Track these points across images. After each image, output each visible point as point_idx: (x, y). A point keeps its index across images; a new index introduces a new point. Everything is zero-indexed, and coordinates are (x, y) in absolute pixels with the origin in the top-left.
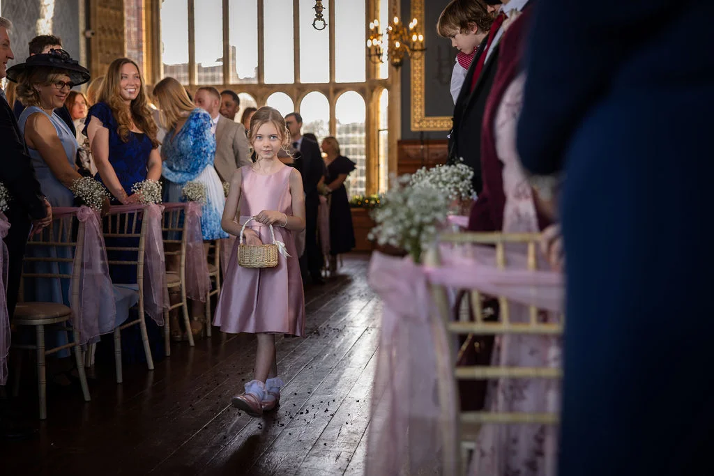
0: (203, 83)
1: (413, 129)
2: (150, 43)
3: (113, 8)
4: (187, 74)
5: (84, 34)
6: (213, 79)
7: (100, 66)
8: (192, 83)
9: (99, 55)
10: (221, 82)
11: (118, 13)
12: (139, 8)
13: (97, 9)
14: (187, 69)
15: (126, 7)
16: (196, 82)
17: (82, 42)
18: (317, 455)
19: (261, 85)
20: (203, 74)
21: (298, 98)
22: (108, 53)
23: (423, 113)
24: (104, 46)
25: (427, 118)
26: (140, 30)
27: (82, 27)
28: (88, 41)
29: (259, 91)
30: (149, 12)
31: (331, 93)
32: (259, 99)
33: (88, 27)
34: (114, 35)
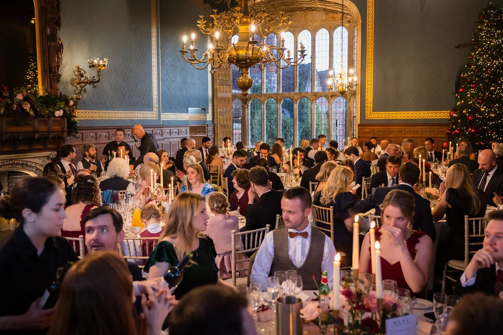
1: (366, 118)
5: (211, 72)
7: (218, 87)
9: (218, 81)
16: (265, 92)
17: (210, 75)
21: (313, 101)
23: (372, 110)
24: (220, 77)
25: (374, 113)
27: (210, 69)
28: (213, 75)
29: (295, 97)
31: (330, 97)
33: (213, 69)
34: (226, 71)
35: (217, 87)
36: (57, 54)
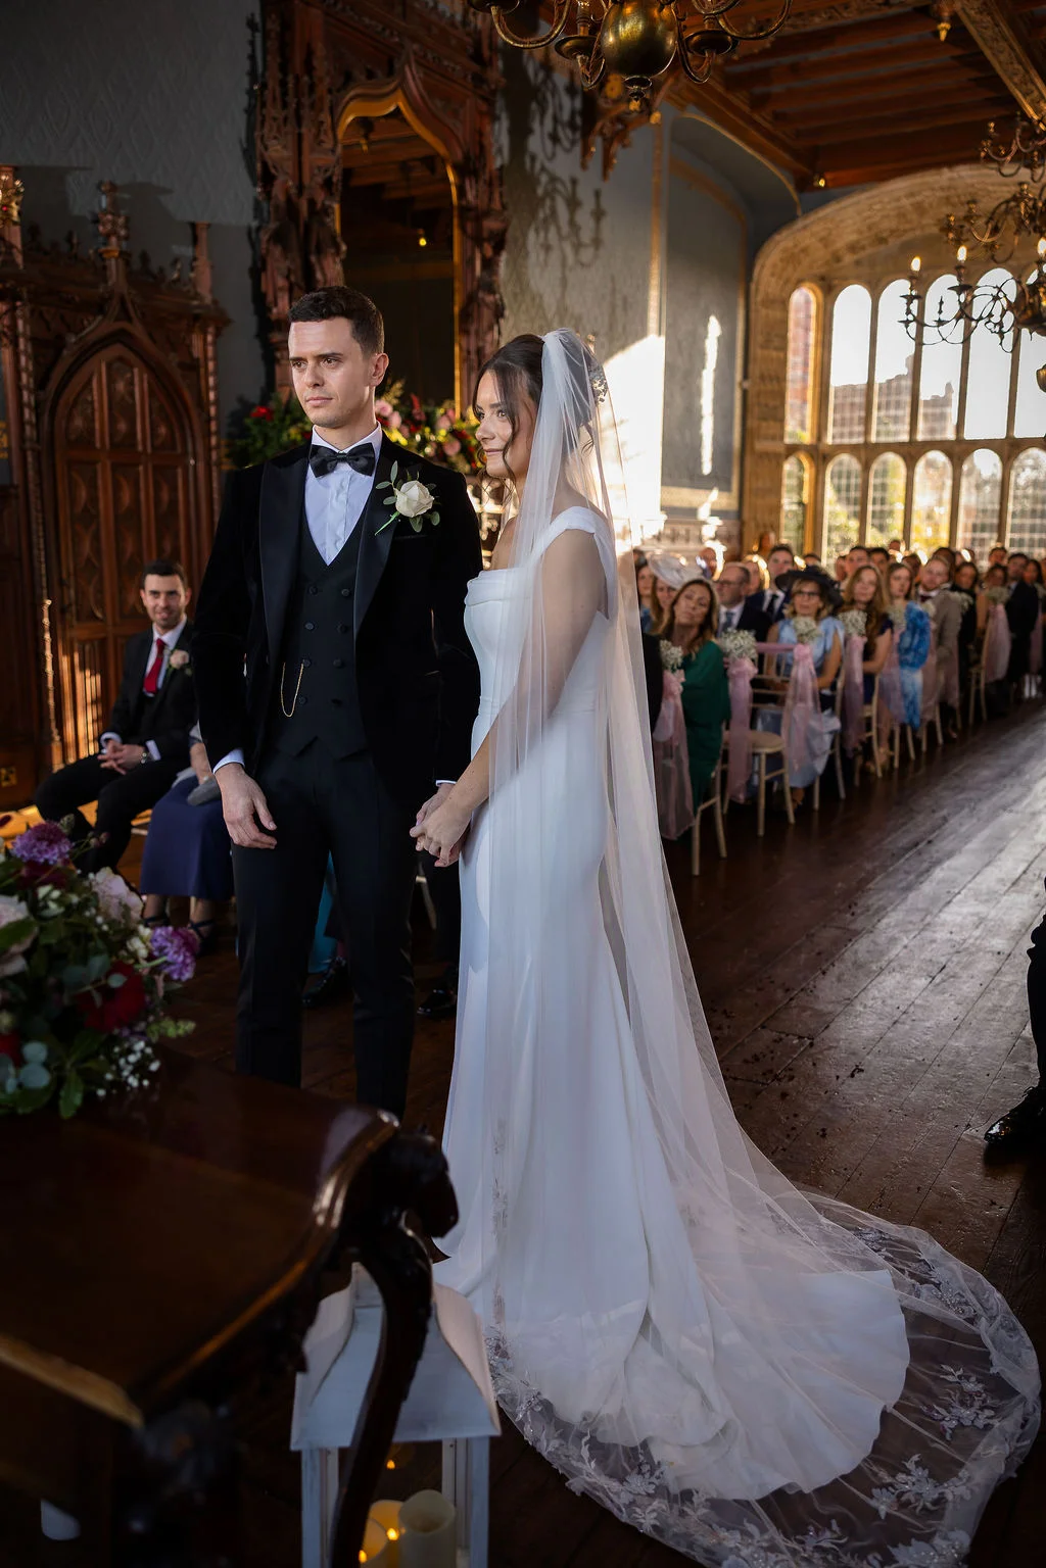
0: (883, 439)
2: (818, 389)
3: (776, 349)
4: (861, 428)
5: (741, 384)
6: (896, 433)
7: (756, 424)
8: (868, 440)
9: (756, 410)
10: (905, 438)
11: (781, 355)
12: (807, 345)
13: (757, 352)
14: (863, 421)
15: (791, 346)
16: (873, 439)
17: (738, 395)
18: (1017, 892)
19: (959, 440)
20: (883, 428)
21: (1010, 458)
22: (766, 405)
24: (763, 399)
26: (805, 372)
27: (738, 376)
28: (745, 393)
29: (957, 449)
30: (820, 350)
32: (955, 460)
33: (746, 376)
34: (775, 382)
35: (752, 423)
36: (498, 322)
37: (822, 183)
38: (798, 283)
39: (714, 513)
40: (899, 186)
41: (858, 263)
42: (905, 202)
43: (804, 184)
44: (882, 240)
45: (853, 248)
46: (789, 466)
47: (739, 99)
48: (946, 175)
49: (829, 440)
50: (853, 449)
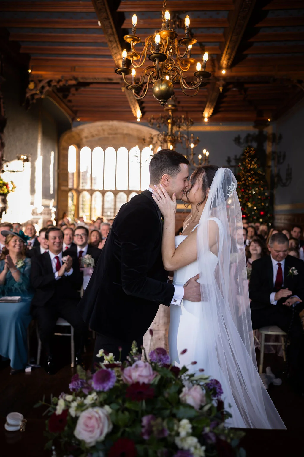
0: (96, 188)
3: (65, 161)
4: (90, 185)
5: (57, 171)
6: (99, 187)
9: (61, 178)
10: (101, 188)
13: (61, 162)
16: (93, 188)
17: (56, 174)
19: (116, 190)
22: (64, 177)
27: (57, 169)
28: (58, 173)
29: (115, 192)
32: (115, 195)
34: (65, 171)
35: (60, 181)
37: (79, 120)
38: (71, 145)
39: (53, 207)
40: (99, 124)
41: (87, 142)
42: (100, 128)
43: (73, 119)
44: (93, 136)
45: (86, 137)
46: (70, 194)
47: (60, 95)
48: (111, 123)
49: (81, 188)
50: (88, 190)
